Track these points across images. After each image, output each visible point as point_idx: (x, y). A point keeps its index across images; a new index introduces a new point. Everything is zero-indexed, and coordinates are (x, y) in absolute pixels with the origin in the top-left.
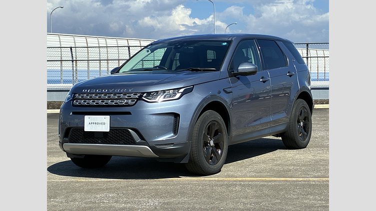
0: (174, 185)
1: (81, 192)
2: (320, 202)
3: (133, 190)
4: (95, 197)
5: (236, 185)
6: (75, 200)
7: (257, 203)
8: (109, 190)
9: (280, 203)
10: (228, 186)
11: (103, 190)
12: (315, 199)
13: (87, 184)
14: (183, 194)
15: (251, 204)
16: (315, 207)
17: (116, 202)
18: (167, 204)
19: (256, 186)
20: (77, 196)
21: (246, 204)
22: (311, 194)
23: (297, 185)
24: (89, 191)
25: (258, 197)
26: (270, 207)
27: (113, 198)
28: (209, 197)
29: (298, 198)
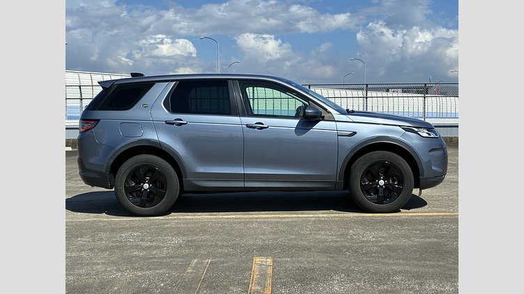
0: (195, 223)
1: (105, 231)
2: (331, 237)
3: (156, 229)
4: (121, 236)
5: (252, 222)
6: (101, 239)
7: (274, 239)
8: (132, 229)
9: (295, 238)
10: (246, 223)
11: (127, 229)
12: (326, 234)
13: (110, 223)
14: (204, 231)
15: (269, 240)
17: (142, 240)
18: (191, 241)
19: (272, 223)
20: (103, 235)
21: (264, 240)
22: (322, 230)
24: (113, 230)
25: (275, 233)
26: (287, 242)
27: (138, 236)
28: (230, 234)
29: (311, 234)
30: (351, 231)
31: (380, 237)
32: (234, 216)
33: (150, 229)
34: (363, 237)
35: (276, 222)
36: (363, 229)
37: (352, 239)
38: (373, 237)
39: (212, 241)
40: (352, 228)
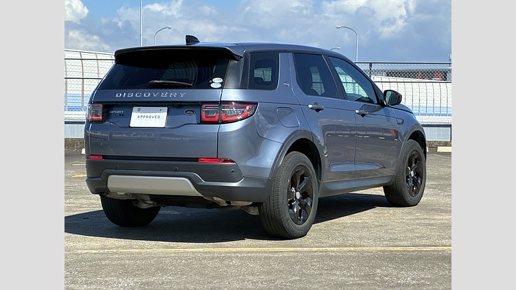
2: (352, 279)
3: (90, 266)
5: (231, 258)
7: (270, 281)
9: (301, 281)
10: (222, 259)
12: (344, 275)
14: (164, 271)
15: (262, 283)
16: (348, 286)
18: (147, 283)
19: (259, 259)
21: (255, 283)
22: (337, 269)
23: (313, 257)
25: (268, 273)
26: (289, 286)
28: (202, 274)
29: (321, 274)
30: (379, 271)
31: (423, 279)
32: (201, 250)
33: (81, 267)
34: (399, 279)
35: (265, 258)
36: (395, 268)
37: (383, 282)
38: (413, 279)
39: (178, 284)
40: (379, 267)
